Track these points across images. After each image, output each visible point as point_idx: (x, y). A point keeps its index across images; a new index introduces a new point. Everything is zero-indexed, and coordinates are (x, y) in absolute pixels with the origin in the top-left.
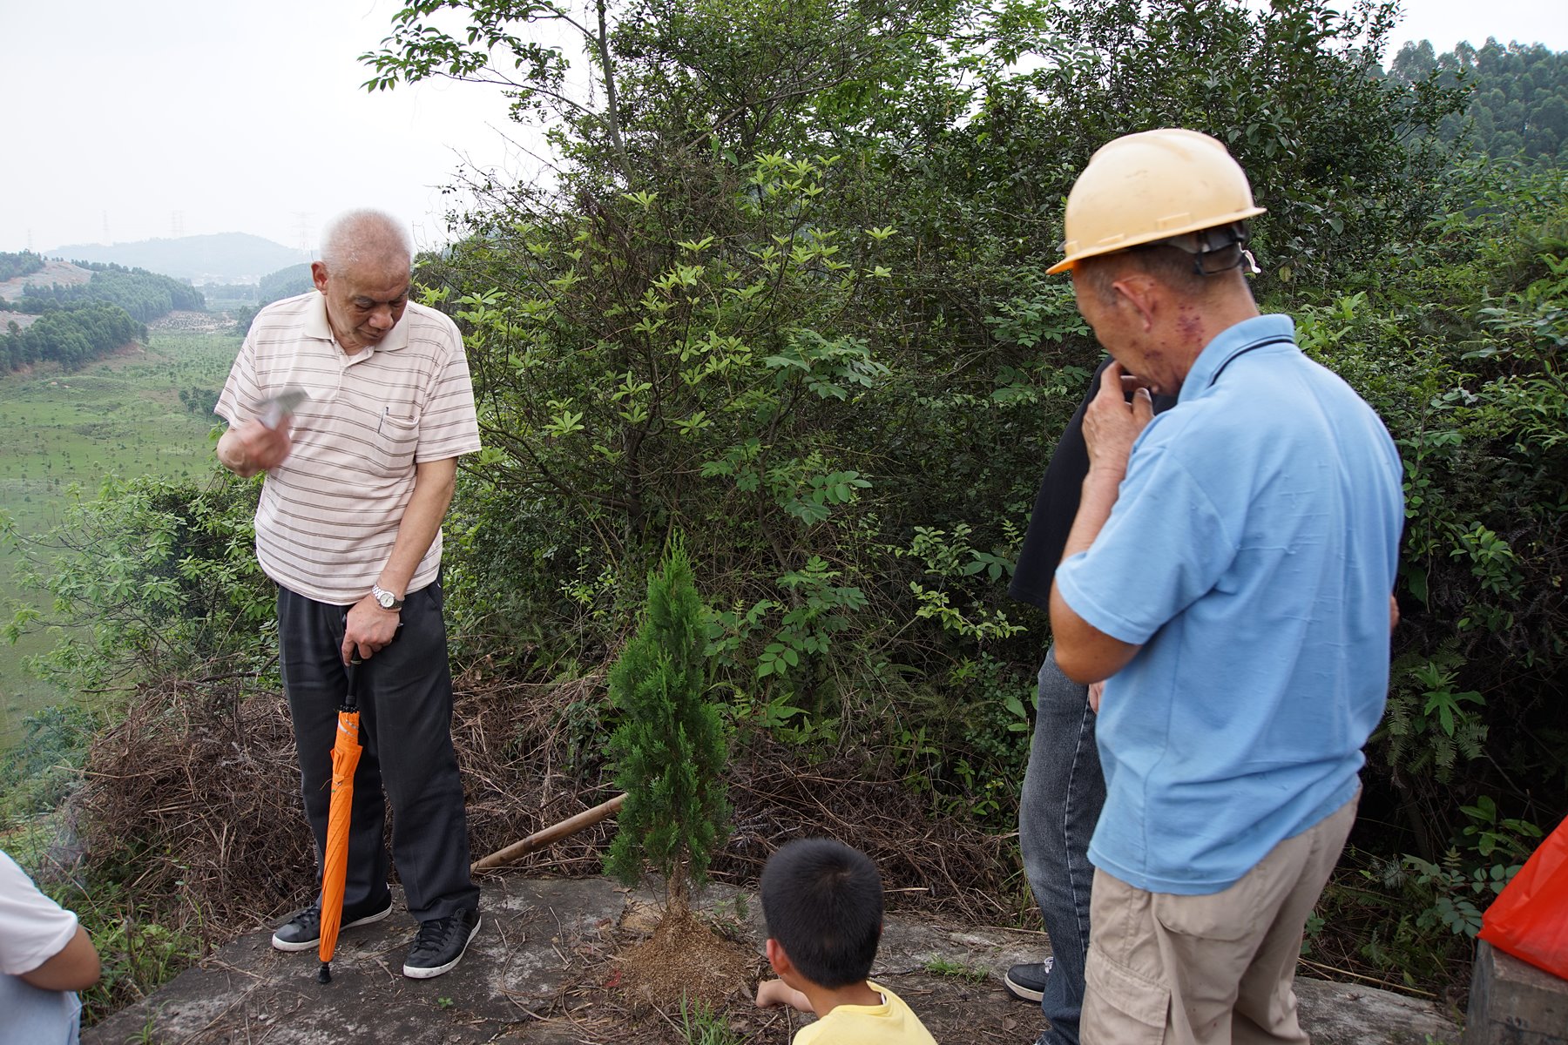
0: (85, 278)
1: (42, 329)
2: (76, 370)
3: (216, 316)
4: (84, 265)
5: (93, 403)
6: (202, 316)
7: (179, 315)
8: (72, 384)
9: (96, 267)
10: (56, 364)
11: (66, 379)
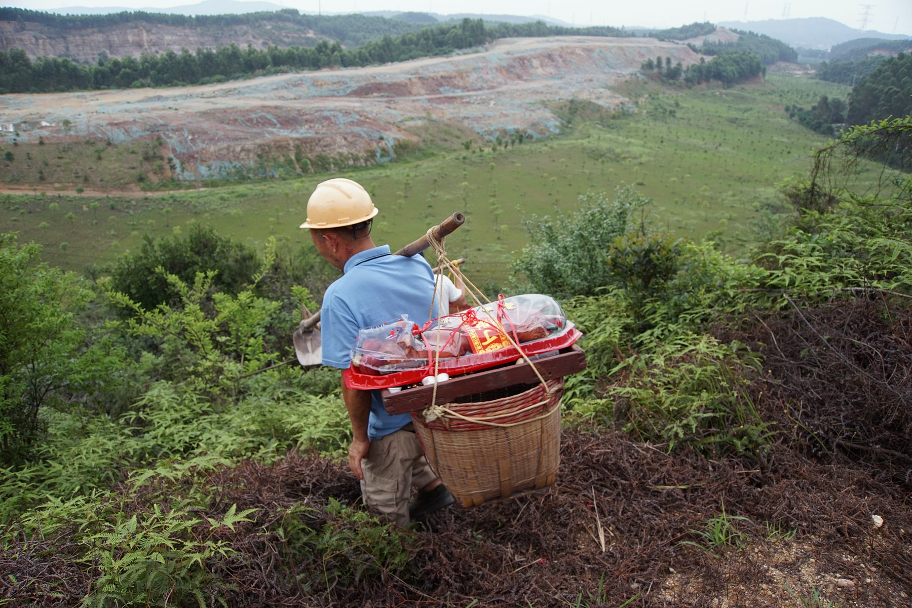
0: (735, 38)
1: (716, 63)
2: (728, 87)
3: (802, 66)
4: (735, 31)
5: (737, 106)
6: (795, 66)
7: (782, 64)
8: (727, 95)
9: (741, 33)
10: (720, 83)
11: (724, 91)
